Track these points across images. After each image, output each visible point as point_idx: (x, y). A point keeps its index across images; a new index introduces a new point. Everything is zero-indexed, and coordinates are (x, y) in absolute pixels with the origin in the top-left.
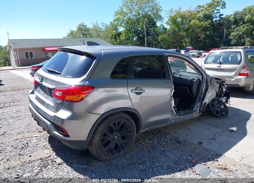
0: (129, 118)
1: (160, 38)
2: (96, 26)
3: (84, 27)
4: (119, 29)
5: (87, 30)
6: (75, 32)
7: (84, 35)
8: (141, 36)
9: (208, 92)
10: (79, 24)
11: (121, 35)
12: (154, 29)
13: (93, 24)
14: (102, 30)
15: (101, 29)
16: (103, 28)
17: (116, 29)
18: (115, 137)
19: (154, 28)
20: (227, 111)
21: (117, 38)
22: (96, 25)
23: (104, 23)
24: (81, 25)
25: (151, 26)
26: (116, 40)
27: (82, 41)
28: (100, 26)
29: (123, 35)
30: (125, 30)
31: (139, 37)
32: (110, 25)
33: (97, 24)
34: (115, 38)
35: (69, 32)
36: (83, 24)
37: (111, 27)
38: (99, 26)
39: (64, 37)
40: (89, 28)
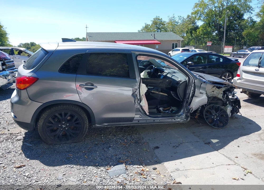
0: (77, 111)
1: (244, 33)
2: (173, 20)
3: (159, 21)
4: (197, 23)
5: (162, 23)
6: (150, 26)
7: (159, 29)
8: (222, 31)
9: (196, 96)
10: (154, 18)
11: (198, 30)
12: (240, 23)
13: (170, 18)
14: (179, 24)
15: (177, 23)
16: (180, 22)
17: (194, 23)
18: (63, 126)
19: (239, 21)
20: (226, 122)
21: (193, 32)
22: (172, 18)
23: (181, 16)
24: (157, 19)
25: (236, 18)
26: (191, 34)
27: (153, 35)
28: (177, 19)
29: (200, 29)
30: (204, 23)
31: (219, 31)
32: (187, 18)
33: (174, 17)
34: (191, 33)
35: (144, 26)
36: (158, 18)
37: (188, 21)
38: (175, 19)
39: (139, 31)
40: (164, 22)
